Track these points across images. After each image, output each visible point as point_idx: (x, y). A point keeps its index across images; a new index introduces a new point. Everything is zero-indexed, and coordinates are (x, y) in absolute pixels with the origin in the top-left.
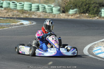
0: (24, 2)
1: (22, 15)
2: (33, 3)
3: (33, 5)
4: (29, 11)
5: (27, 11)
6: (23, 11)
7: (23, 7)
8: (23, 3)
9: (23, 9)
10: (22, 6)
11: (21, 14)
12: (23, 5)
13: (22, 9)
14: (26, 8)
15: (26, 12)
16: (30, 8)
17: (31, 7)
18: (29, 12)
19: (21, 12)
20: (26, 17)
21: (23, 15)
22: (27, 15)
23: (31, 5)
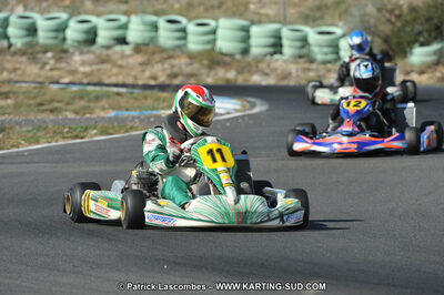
0: (216, 19)
1: (208, 75)
2: (253, 23)
3: (255, 30)
4: (238, 57)
5: (231, 56)
6: (214, 59)
7: (214, 41)
8: (212, 23)
9: (213, 49)
10: (210, 37)
11: (204, 71)
12: (214, 32)
13: (208, 47)
14: (226, 42)
15: (227, 59)
16: (242, 45)
17: (246, 39)
18: (239, 61)
19: (205, 62)
20: (227, 80)
21: (212, 73)
22: (231, 75)
23: (246, 30)
